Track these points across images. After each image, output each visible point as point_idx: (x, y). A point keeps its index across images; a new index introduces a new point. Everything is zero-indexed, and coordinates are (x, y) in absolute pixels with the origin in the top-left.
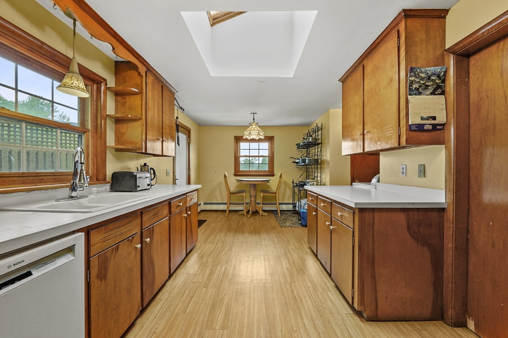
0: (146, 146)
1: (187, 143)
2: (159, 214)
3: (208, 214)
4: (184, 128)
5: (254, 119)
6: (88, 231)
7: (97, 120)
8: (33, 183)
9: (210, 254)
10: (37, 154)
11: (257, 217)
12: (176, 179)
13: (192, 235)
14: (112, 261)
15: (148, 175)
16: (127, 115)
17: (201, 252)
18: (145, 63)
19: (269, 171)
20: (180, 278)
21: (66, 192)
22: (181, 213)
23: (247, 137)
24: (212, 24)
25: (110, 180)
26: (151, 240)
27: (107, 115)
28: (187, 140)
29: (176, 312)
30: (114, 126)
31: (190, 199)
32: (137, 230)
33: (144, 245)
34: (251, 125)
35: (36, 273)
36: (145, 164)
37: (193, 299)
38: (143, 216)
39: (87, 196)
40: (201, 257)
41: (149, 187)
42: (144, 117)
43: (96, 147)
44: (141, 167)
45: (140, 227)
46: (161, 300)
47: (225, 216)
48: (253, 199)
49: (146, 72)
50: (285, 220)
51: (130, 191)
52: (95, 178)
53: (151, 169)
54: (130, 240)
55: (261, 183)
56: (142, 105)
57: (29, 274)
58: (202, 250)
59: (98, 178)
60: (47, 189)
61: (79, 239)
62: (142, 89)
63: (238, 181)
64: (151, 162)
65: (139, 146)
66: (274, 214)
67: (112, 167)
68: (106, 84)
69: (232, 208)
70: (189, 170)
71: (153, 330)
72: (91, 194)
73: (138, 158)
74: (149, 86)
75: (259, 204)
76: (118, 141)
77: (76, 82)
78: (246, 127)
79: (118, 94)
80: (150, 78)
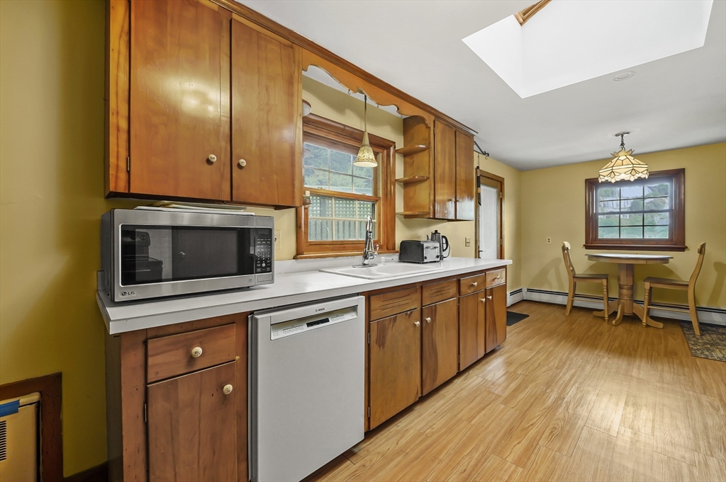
0: (434, 209)
1: (498, 199)
2: (444, 292)
3: (534, 307)
4: (492, 179)
5: (622, 144)
6: (369, 295)
7: (387, 187)
8: (339, 250)
9: (522, 364)
10: (344, 223)
11: (634, 328)
12: (479, 252)
13: (495, 330)
14: (390, 331)
15: (438, 245)
16: (414, 177)
17: (508, 357)
18: (433, 111)
19: (670, 240)
20: (473, 380)
21: (359, 259)
22: (475, 295)
23: (606, 178)
24: (522, 20)
25: (399, 250)
26: (433, 320)
27: (396, 180)
28: (499, 195)
29: (459, 416)
30: (402, 191)
31: (491, 278)
32: (417, 305)
33: (424, 324)
34: (615, 155)
35: (332, 321)
36: (436, 231)
37: (484, 412)
38: (424, 290)
39: (376, 265)
40: (508, 363)
41: (439, 259)
42: (432, 176)
43: (387, 214)
44: (433, 234)
45: (420, 302)
46: (445, 396)
47: (564, 314)
48: (625, 292)
49: (434, 121)
50: (712, 345)
51: (418, 263)
52: (385, 247)
53: (443, 237)
54: (409, 314)
55: (644, 262)
56: (429, 162)
57: (327, 320)
58: (512, 355)
59: (388, 247)
60: (347, 256)
61: (361, 302)
62: (430, 143)
63: (591, 257)
64: (443, 228)
65: (427, 210)
66: (682, 327)
67: (401, 235)
68: (395, 147)
69: (579, 302)
70: (501, 238)
71: (430, 424)
72: (380, 262)
73: (428, 225)
74: (438, 137)
75: (642, 302)
76: (406, 206)
77: (367, 154)
78: (604, 161)
79: (406, 154)
80: (440, 126)
